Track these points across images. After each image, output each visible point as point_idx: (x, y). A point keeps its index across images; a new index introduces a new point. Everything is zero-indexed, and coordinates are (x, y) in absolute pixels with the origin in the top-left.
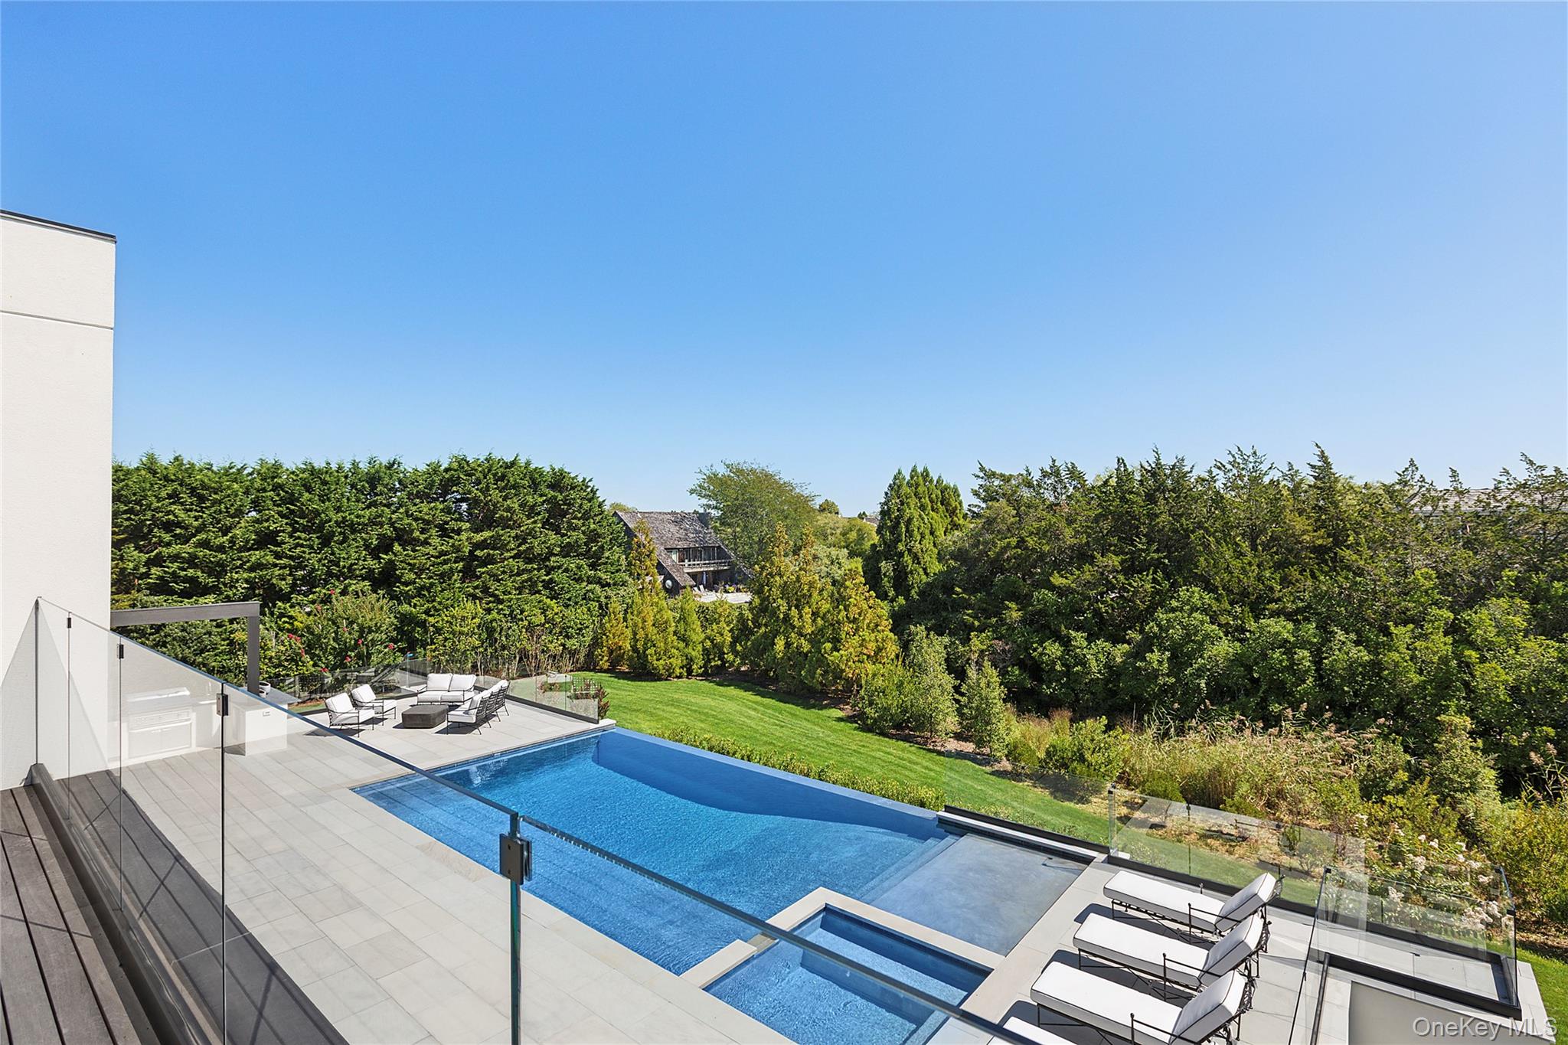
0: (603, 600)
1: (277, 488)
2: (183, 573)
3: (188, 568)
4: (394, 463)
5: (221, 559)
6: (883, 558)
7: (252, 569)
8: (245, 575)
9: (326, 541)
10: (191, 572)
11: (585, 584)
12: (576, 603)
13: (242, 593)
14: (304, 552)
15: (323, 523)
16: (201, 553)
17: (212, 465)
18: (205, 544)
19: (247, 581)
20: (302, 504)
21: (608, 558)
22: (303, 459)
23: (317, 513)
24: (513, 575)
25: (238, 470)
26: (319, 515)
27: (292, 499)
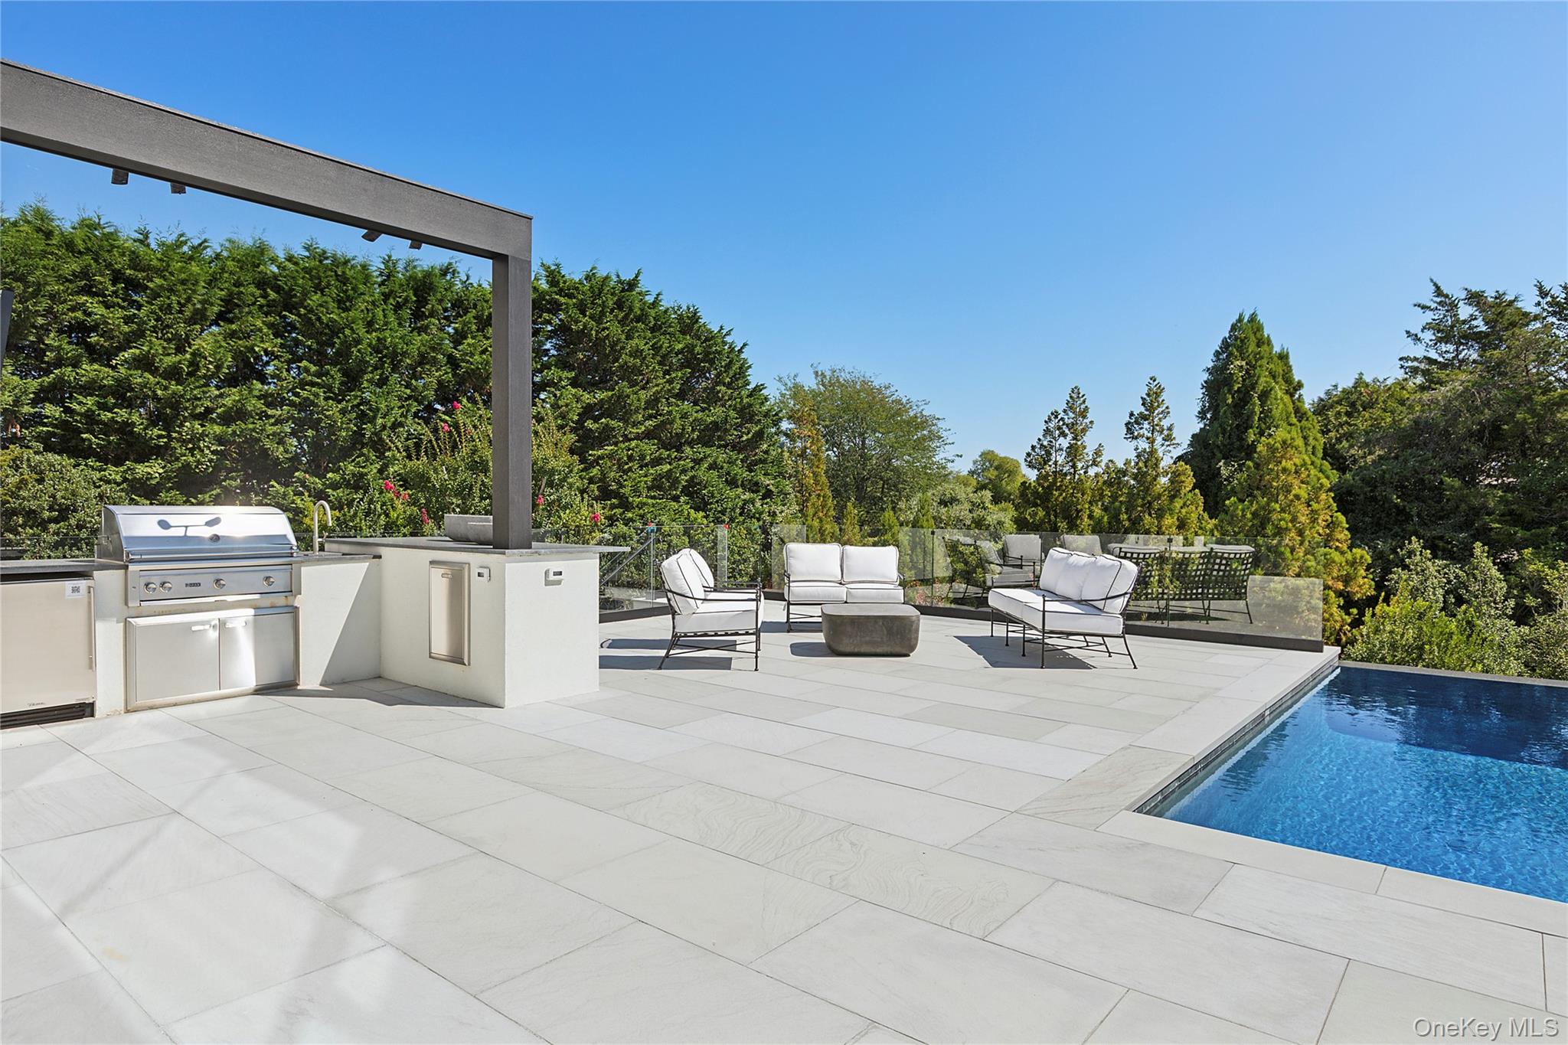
0: (765, 517)
1: (262, 283)
2: (106, 416)
3: (115, 405)
4: (447, 269)
5: (174, 393)
6: (1219, 455)
7: (227, 419)
8: (217, 429)
9: (352, 379)
10: (122, 414)
11: (740, 490)
12: (732, 520)
13: (211, 461)
14: (316, 395)
15: (346, 347)
16: (138, 378)
17: (147, 237)
18: (145, 363)
19: (220, 440)
20: (311, 311)
21: (766, 452)
22: (305, 240)
23: (335, 330)
24: (646, 465)
25: (193, 248)
26: (341, 330)
27: (289, 302)
